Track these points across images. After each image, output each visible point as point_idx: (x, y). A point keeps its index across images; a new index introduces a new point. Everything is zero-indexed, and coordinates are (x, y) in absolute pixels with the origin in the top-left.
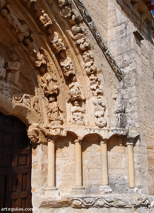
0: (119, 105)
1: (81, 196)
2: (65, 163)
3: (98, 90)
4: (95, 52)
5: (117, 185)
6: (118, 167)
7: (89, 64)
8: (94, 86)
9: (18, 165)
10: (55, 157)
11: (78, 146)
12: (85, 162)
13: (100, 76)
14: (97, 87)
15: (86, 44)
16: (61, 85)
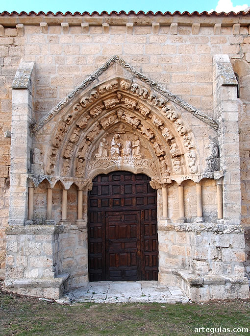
0: (211, 153)
1: (179, 224)
2: (175, 202)
3: (189, 146)
4: (185, 116)
5: (210, 217)
6: (212, 203)
7: (179, 129)
8: (186, 144)
9: (148, 204)
10: (167, 197)
11: (180, 189)
12: (188, 200)
13: (189, 135)
14: (189, 144)
15: (174, 116)
16: (165, 147)
